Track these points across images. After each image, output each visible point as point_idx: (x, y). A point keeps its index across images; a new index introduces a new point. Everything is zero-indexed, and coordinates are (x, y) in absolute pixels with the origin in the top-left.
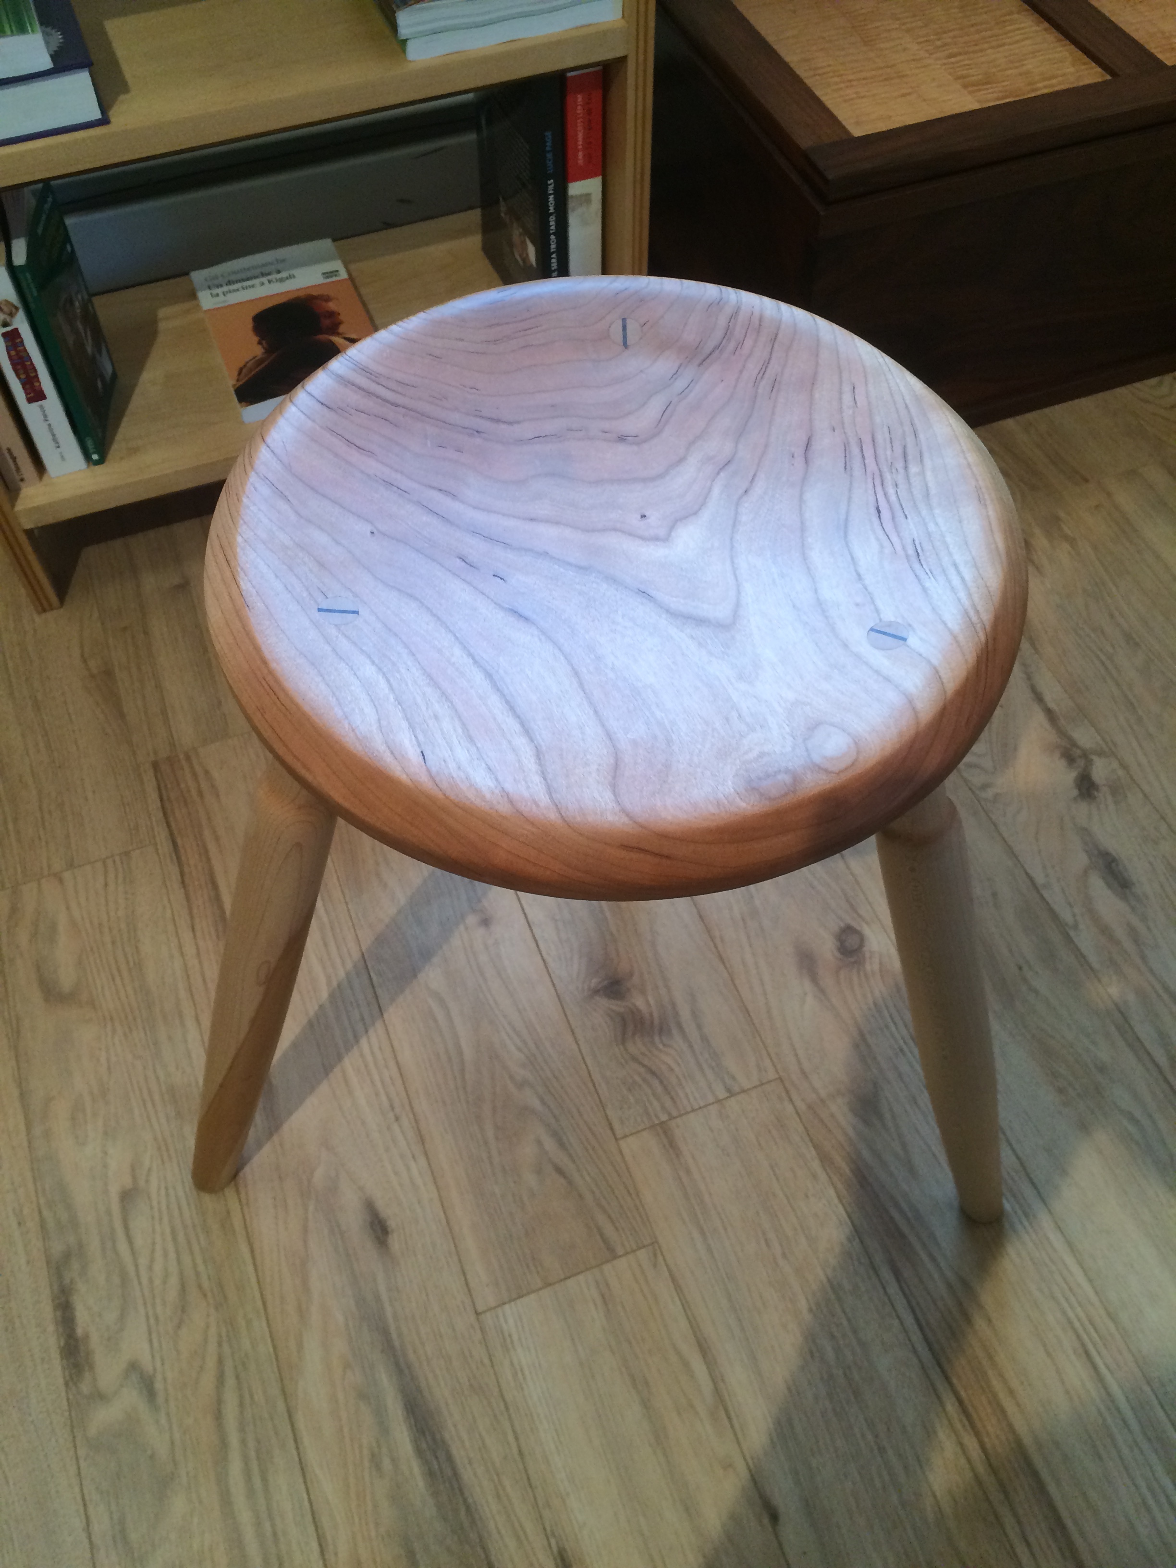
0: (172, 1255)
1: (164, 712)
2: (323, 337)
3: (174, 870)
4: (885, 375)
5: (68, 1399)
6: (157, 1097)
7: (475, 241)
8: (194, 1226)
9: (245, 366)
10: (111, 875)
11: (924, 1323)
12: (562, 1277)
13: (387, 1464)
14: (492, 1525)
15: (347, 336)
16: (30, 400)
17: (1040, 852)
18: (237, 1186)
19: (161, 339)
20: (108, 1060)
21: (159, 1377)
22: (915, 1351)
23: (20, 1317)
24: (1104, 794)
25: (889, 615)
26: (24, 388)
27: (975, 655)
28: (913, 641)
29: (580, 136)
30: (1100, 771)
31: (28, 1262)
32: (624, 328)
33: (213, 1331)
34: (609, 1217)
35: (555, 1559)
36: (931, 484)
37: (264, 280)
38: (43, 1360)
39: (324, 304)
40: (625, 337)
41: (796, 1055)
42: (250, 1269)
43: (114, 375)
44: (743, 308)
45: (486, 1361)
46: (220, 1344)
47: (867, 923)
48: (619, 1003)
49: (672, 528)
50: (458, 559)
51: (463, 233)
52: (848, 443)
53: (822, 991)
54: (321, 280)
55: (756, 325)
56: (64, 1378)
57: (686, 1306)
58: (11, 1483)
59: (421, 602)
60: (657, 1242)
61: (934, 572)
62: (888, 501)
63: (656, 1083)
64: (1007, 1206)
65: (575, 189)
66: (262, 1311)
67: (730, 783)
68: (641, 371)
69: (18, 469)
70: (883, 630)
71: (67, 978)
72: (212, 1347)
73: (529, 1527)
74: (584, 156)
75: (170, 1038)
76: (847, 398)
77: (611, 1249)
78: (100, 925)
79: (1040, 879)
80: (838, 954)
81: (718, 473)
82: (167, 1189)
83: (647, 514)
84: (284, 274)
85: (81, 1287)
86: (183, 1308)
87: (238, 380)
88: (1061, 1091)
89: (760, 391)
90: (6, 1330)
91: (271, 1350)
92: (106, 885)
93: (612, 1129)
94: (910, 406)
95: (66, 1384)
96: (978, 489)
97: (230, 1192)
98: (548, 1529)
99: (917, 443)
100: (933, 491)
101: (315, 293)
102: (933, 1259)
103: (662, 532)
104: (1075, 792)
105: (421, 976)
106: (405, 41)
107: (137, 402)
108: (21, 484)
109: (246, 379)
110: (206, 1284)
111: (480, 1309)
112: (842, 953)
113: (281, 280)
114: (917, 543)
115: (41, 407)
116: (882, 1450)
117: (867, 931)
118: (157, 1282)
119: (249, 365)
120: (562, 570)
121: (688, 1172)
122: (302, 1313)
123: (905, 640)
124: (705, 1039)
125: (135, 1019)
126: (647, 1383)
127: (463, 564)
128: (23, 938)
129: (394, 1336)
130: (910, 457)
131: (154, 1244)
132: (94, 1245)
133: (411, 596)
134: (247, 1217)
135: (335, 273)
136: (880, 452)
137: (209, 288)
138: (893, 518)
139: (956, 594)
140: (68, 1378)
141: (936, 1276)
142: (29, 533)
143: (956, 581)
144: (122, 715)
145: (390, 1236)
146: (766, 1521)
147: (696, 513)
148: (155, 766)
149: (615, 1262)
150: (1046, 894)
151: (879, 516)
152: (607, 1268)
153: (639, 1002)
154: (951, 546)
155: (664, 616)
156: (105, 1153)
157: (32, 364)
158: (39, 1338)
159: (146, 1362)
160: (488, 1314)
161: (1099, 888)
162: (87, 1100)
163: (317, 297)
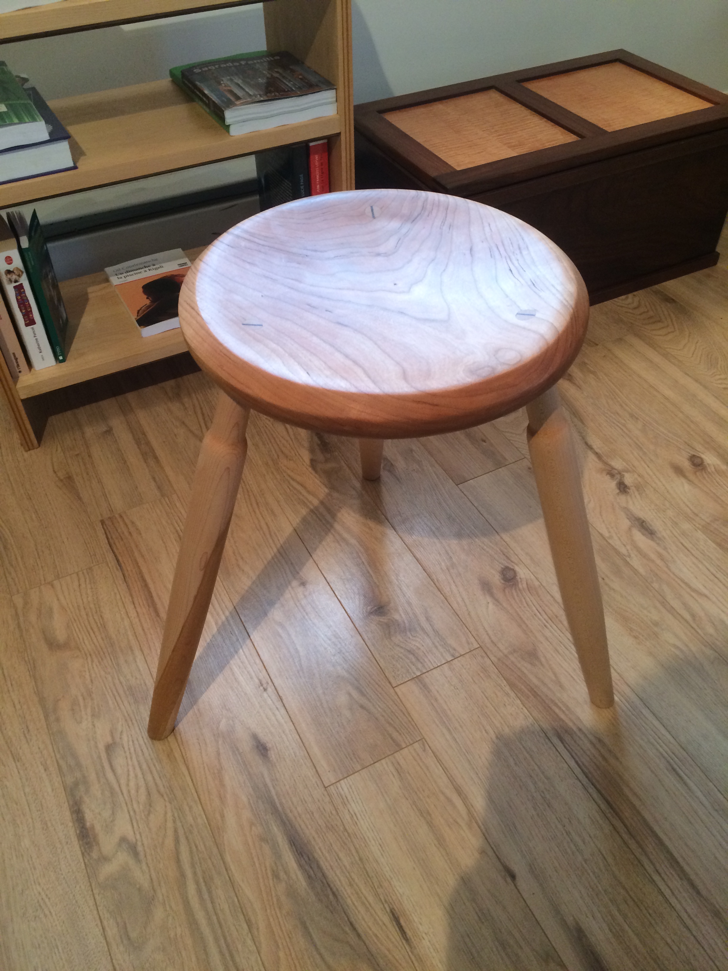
0: (140, 775)
1: (105, 495)
3: (119, 574)
5: (85, 863)
6: (121, 692)
8: (152, 759)
9: (141, 309)
10: (82, 580)
11: (581, 764)
12: (372, 762)
13: (282, 875)
14: (349, 901)
16: (27, 325)
17: (604, 521)
18: (175, 735)
19: (90, 302)
20: (90, 676)
21: (139, 843)
22: (578, 779)
23: (50, 820)
24: (632, 490)
25: (525, 308)
26: (23, 317)
27: (569, 317)
28: (539, 315)
30: (628, 479)
31: (53, 790)
32: (372, 210)
33: (169, 814)
34: (395, 728)
35: (389, 915)
36: (534, 257)
37: (147, 269)
38: (67, 843)
39: (180, 278)
40: (373, 214)
41: (488, 634)
42: (188, 778)
43: (67, 318)
44: (429, 198)
45: (334, 812)
46: (174, 822)
47: (516, 565)
48: (384, 617)
49: (410, 288)
50: (306, 305)
52: (491, 246)
53: (497, 600)
55: (438, 205)
56: (81, 851)
57: (445, 770)
58: (54, 914)
59: (292, 321)
60: (424, 738)
61: (543, 289)
62: (515, 266)
63: (411, 656)
66: (198, 802)
69: (18, 366)
70: (523, 313)
71: (61, 635)
72: (170, 824)
73: (371, 899)
75: (126, 661)
76: (487, 228)
77: (398, 745)
78: (78, 606)
79: (607, 535)
80: (503, 582)
81: (429, 265)
82: (133, 741)
83: (397, 283)
84: (157, 266)
85: (86, 799)
86: (150, 804)
87: (137, 316)
88: (636, 637)
89: (444, 230)
90: (43, 828)
91: (206, 821)
92: (80, 585)
93: (390, 683)
95: (83, 854)
97: (171, 739)
98: (382, 899)
99: (524, 243)
100: (536, 259)
101: (175, 273)
103: (406, 290)
104: (618, 491)
105: (270, 615)
106: (229, 125)
109: (142, 315)
110: (162, 790)
111: (326, 786)
112: (505, 581)
113: (156, 269)
114: (532, 279)
115: (33, 328)
116: (568, 833)
117: (517, 568)
118: (133, 792)
119: (143, 308)
121: (436, 700)
122: (222, 799)
123: (534, 315)
124: (435, 631)
125: (104, 654)
126: (428, 813)
127: (309, 307)
128: (33, 618)
129: (278, 805)
130: (522, 248)
131: (128, 771)
132: (92, 777)
133: (287, 319)
134: (183, 751)
136: (507, 247)
137: (116, 275)
138: (519, 272)
139: (555, 296)
140: (83, 851)
143: (554, 291)
144: (80, 498)
145: (269, 752)
146: (509, 880)
147: (421, 281)
148: (102, 522)
149: (401, 751)
150: (610, 541)
151: (512, 272)
152: (397, 755)
153: (396, 616)
154: (549, 279)
155: (414, 320)
156: (94, 726)
157: (29, 303)
158: (63, 831)
159: (131, 836)
160: (332, 787)
161: (639, 537)
162: (80, 699)
163: (176, 276)
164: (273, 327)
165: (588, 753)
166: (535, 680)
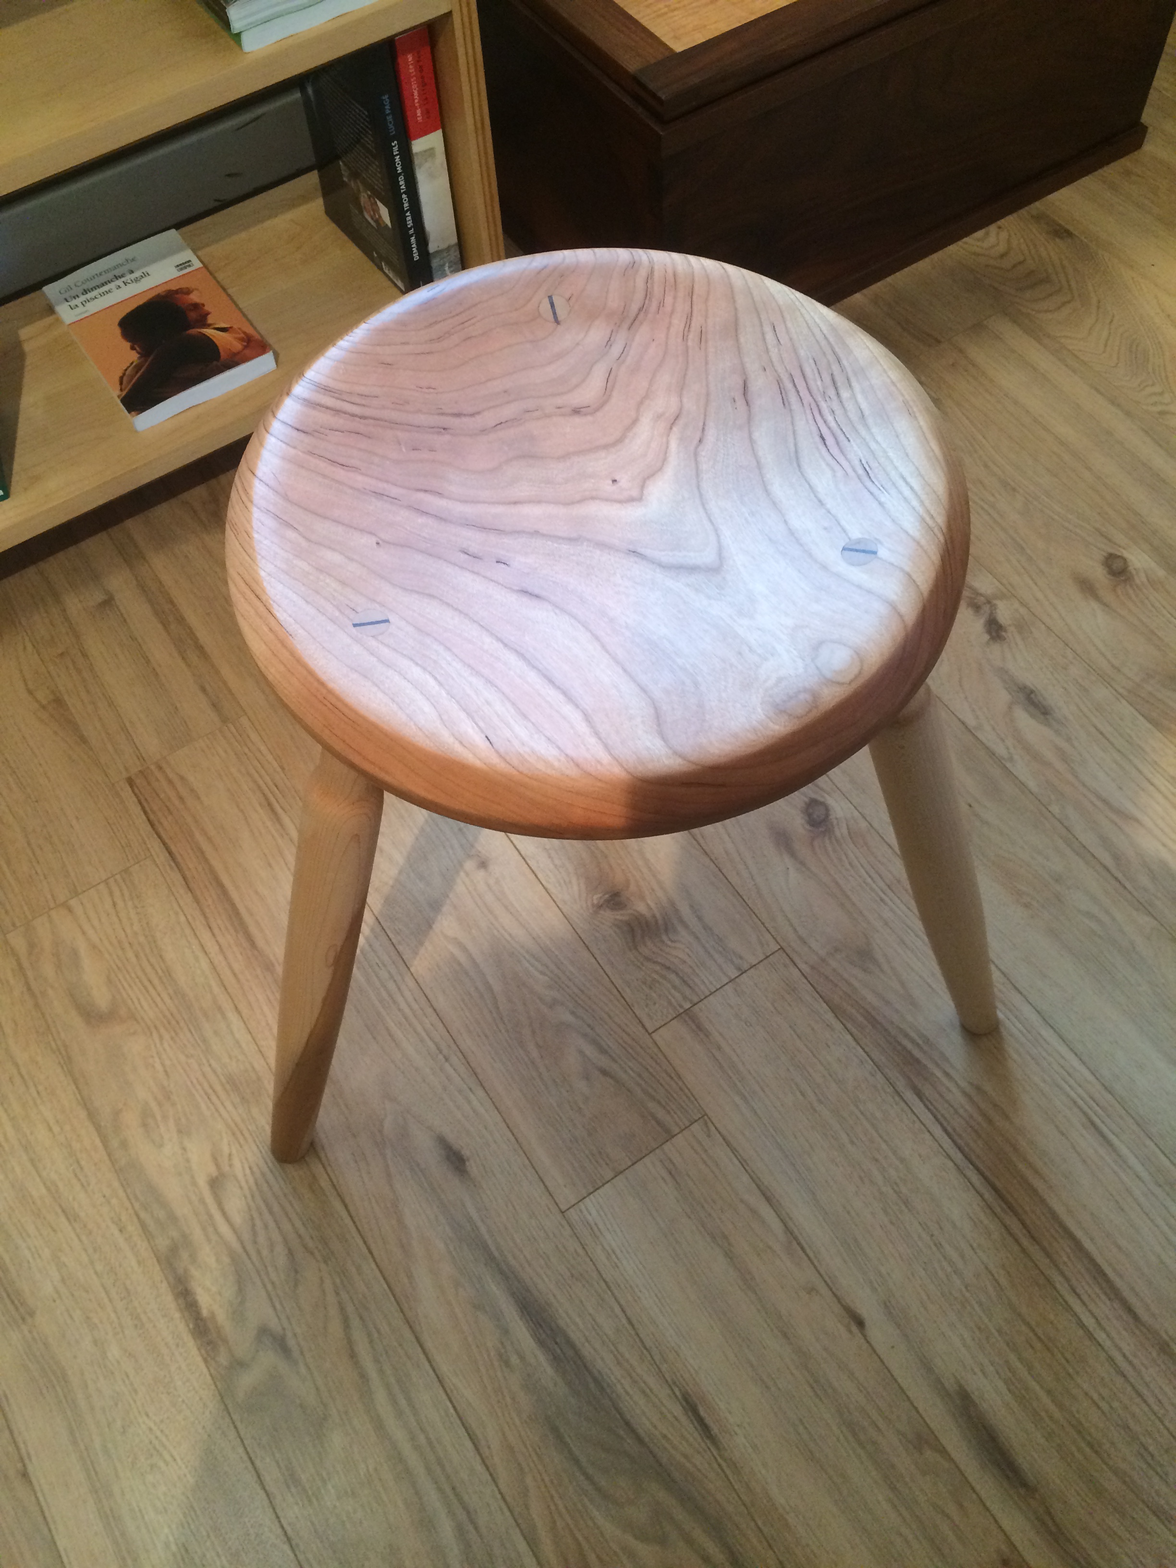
0: (272, 1224)
1: (124, 729)
2: (193, 331)
3: (176, 877)
4: (799, 310)
5: (211, 1375)
6: (218, 1088)
7: (318, 205)
8: (285, 1195)
9: (124, 374)
10: (117, 893)
11: (951, 1131)
12: (630, 1163)
13: (514, 1360)
14: (620, 1390)
15: (217, 326)
17: (966, 698)
18: (314, 1151)
19: (30, 360)
20: (163, 1065)
21: (289, 1334)
22: (949, 1157)
23: (145, 1313)
24: (1012, 633)
25: (855, 533)
27: (939, 556)
28: (882, 552)
29: (416, 93)
30: (1004, 613)
31: (139, 1263)
32: (552, 305)
33: (328, 1283)
34: (659, 1102)
35: (681, 1404)
36: (864, 405)
37: (119, 282)
38: (177, 1345)
39: (185, 296)
40: (555, 313)
41: (791, 925)
42: (348, 1221)
44: (656, 267)
45: (581, 1251)
46: (337, 1293)
47: (828, 794)
48: (621, 912)
49: (643, 487)
50: (460, 553)
51: (305, 199)
52: (781, 380)
53: (802, 863)
54: (175, 273)
55: (672, 281)
56: (202, 1356)
57: (743, 1163)
58: (177, 1457)
59: (441, 600)
60: (706, 1114)
61: (885, 486)
62: (829, 428)
63: (672, 977)
64: (1000, 1015)
65: (418, 146)
66: (369, 1255)
67: (759, 710)
68: (578, 344)
70: (854, 547)
71: (101, 998)
72: (331, 1297)
73: (652, 1381)
74: (422, 113)
75: (216, 1033)
76: (770, 336)
77: (667, 1131)
78: (119, 942)
79: (971, 722)
80: (808, 827)
81: (671, 428)
82: (250, 1169)
83: (617, 478)
84: (137, 274)
85: (195, 1272)
86: (295, 1269)
87: (121, 390)
88: (1027, 906)
89: (690, 343)
90: (136, 1326)
91: (385, 1286)
92: (114, 905)
93: (643, 1026)
94: (828, 336)
95: (205, 1361)
96: (905, 402)
97: (311, 1160)
98: (669, 1380)
99: (843, 369)
100: (867, 412)
101: (174, 287)
102: (947, 1074)
103: (635, 493)
104: (986, 637)
105: (437, 927)
106: (238, 35)
109: (130, 387)
110: (311, 1244)
111: (563, 1208)
112: (812, 825)
113: (137, 280)
114: (864, 462)
116: (938, 1245)
117: (830, 801)
118: (265, 1252)
119: (128, 372)
120: (556, 545)
121: (719, 1048)
122: (405, 1249)
123: (875, 553)
124: (706, 928)
125: (178, 1022)
126: (725, 1237)
127: (466, 556)
128: (48, 970)
129: (493, 1249)
130: (839, 384)
132: (197, 1235)
133: (431, 596)
134: (331, 1174)
135: (187, 264)
136: (811, 383)
137: (66, 300)
138: (838, 443)
139: (909, 504)
140: (205, 1356)
141: (954, 1089)
143: (907, 492)
144: (83, 740)
145: (467, 1163)
146: (854, 1328)
147: (660, 469)
148: (130, 782)
149: (674, 1140)
150: (979, 735)
151: (825, 444)
152: (667, 1147)
153: (641, 908)
154: (895, 461)
155: (658, 570)
156: (184, 1149)
158: (168, 1327)
159: (274, 1324)
160: (571, 1210)
161: (1024, 720)
162: (153, 1105)
163: (177, 292)
164: (407, 622)
165: (961, 1111)
166: (870, 997)
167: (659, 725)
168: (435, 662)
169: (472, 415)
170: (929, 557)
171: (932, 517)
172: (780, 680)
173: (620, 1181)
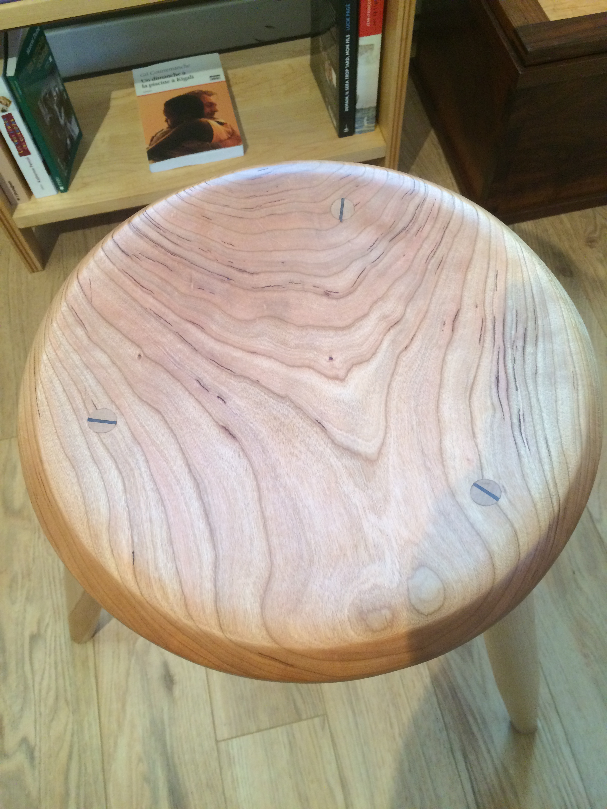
0: (53, 677)
2: (204, 120)
4: (521, 267)
7: (306, 59)
9: (155, 135)
12: (268, 727)
15: (219, 120)
16: (21, 155)
18: (94, 641)
19: (111, 112)
20: (34, 553)
21: (37, 748)
25: (489, 475)
26: (17, 148)
27: (547, 523)
28: (503, 501)
29: (369, 8)
32: (342, 206)
33: (70, 726)
34: (301, 694)
36: (540, 365)
37: (175, 78)
39: (208, 97)
40: (341, 213)
43: (80, 134)
44: (428, 199)
45: (218, 770)
46: (72, 735)
49: (349, 370)
50: (195, 381)
51: (300, 53)
52: (486, 319)
54: (208, 81)
55: (435, 215)
59: (163, 417)
60: (326, 714)
61: (530, 443)
62: (506, 373)
64: (539, 725)
65: (363, 41)
67: (346, 611)
68: (349, 241)
69: (16, 193)
70: (483, 486)
72: (68, 738)
74: (371, 21)
76: (491, 281)
77: (299, 714)
81: (389, 330)
82: (55, 637)
83: (334, 357)
84: (187, 76)
86: (55, 710)
87: (150, 145)
89: (429, 267)
91: (100, 743)
94: (535, 296)
96: (574, 374)
97: (90, 645)
99: (536, 328)
100: (540, 371)
101: (204, 89)
103: (341, 373)
107: (91, 153)
108: (18, 202)
109: (156, 144)
110: (69, 698)
111: (219, 738)
113: (185, 79)
114: (521, 413)
115: (28, 159)
118: (44, 692)
119: (158, 135)
120: (266, 397)
122: (120, 725)
123: (497, 499)
126: (308, 800)
127: (198, 385)
129: (168, 747)
130: (528, 339)
131: (44, 669)
132: (12, 665)
133: (157, 411)
135: (217, 77)
136: (507, 330)
137: (142, 81)
138: (507, 389)
139: (542, 466)
142: (22, 230)
143: (544, 455)
145: (174, 685)
147: (368, 361)
149: (300, 723)
151: (498, 386)
152: (295, 726)
154: (546, 422)
155: (330, 445)
156: (25, 610)
157: (21, 134)
159: (32, 738)
160: (223, 743)
162: (20, 576)
163: (205, 93)
164: (129, 428)
167: (265, 592)
168: (132, 470)
169: (252, 274)
170: (539, 522)
171: (556, 485)
172: (375, 586)
173: (258, 736)
